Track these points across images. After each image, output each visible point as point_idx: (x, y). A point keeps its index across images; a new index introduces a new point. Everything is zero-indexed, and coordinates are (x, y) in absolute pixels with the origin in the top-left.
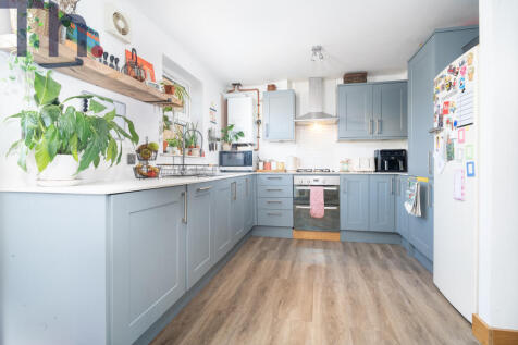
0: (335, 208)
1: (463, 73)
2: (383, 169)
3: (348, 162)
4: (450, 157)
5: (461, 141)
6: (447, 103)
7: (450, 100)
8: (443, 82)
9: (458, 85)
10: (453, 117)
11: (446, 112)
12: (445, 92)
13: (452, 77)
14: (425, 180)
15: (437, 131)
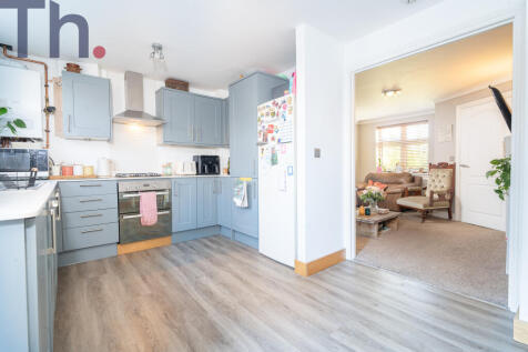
0: (167, 212)
1: (284, 108)
2: (203, 172)
3: (169, 165)
4: (274, 162)
5: (283, 153)
6: (272, 126)
7: (275, 124)
8: (267, 110)
9: (280, 116)
10: (277, 136)
11: (271, 132)
12: (270, 118)
13: (276, 110)
14: (249, 179)
15: (262, 144)
